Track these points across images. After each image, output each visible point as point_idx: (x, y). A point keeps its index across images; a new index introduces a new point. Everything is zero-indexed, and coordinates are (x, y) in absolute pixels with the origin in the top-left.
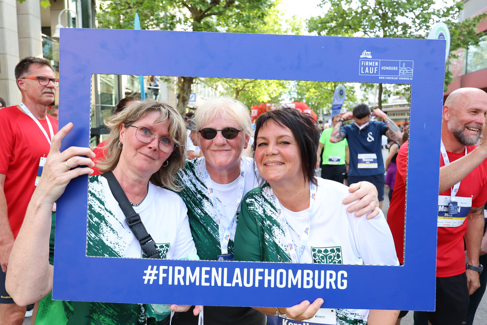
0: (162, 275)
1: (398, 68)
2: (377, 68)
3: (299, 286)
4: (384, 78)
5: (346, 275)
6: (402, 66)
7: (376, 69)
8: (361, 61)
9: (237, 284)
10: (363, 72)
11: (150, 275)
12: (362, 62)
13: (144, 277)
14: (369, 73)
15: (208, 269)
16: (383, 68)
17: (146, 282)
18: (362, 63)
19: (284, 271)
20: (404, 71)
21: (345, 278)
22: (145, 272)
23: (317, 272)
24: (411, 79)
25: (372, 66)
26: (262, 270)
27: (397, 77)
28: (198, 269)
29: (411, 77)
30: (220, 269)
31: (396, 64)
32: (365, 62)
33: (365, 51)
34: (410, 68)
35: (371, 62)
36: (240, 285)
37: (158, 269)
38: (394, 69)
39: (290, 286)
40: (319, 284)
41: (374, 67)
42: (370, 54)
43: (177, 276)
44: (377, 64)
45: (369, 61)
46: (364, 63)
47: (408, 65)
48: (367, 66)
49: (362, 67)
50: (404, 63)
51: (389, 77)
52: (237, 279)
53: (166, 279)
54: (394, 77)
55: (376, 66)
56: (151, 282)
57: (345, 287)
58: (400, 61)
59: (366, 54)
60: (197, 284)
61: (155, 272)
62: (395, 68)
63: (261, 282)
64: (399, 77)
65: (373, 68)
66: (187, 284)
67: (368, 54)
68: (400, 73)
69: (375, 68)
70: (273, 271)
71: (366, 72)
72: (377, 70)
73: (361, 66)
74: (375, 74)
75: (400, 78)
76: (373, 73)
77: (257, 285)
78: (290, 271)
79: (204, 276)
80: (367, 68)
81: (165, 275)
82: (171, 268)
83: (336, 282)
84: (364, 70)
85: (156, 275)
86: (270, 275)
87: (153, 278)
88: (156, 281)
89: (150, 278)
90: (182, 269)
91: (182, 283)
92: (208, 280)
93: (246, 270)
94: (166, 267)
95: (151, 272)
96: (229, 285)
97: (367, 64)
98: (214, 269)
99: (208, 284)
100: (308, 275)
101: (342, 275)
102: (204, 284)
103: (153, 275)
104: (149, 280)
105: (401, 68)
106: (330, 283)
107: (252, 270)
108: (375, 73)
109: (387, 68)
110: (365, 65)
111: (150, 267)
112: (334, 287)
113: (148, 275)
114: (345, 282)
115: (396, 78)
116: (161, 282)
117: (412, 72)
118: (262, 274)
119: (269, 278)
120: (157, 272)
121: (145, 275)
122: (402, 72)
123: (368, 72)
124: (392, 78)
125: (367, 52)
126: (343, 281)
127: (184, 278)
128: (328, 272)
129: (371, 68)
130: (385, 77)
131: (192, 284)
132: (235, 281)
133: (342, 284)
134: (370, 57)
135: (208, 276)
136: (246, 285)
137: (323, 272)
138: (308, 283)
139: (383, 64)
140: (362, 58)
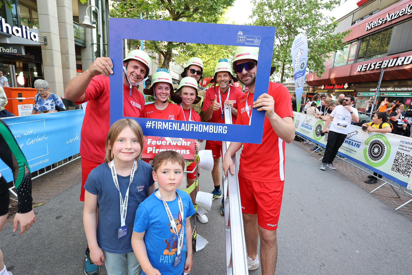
0: (153, 125)
1: (254, 40)
2: (245, 39)
3: (208, 132)
5: (226, 128)
6: (256, 39)
9: (183, 129)
11: (149, 125)
13: (146, 126)
14: (241, 42)
15: (172, 123)
16: (247, 39)
17: (147, 127)
18: (238, 37)
19: (202, 125)
20: (256, 41)
21: (226, 129)
22: (147, 123)
23: (215, 126)
24: (259, 45)
26: (193, 125)
28: (167, 123)
30: (176, 123)
31: (253, 38)
33: (240, 31)
34: (259, 40)
35: (242, 36)
36: (184, 130)
37: (152, 122)
38: (252, 40)
39: (204, 131)
40: (216, 131)
43: (159, 125)
44: (245, 37)
45: (241, 36)
47: (258, 38)
52: (183, 127)
53: (155, 127)
56: (149, 128)
57: (226, 133)
58: (255, 36)
59: (240, 33)
60: (167, 129)
61: (150, 123)
63: (193, 129)
66: (163, 128)
70: (197, 125)
74: (244, 42)
77: (191, 130)
78: (204, 126)
79: (170, 126)
80: (240, 39)
81: (154, 125)
82: (157, 122)
83: (222, 131)
84: (239, 40)
85: (151, 125)
86: (196, 126)
87: (150, 126)
88: (151, 127)
89: (148, 126)
90: (161, 123)
91: (161, 128)
92: (171, 128)
93: (186, 124)
94: (155, 122)
95: (149, 123)
96: (180, 130)
97: (240, 37)
98: (174, 123)
99: (171, 129)
100: (211, 127)
101: (225, 128)
102: (170, 129)
103: (150, 125)
104: (148, 127)
106: (220, 131)
107: (189, 124)
109: (249, 40)
111: (148, 121)
112: (221, 133)
113: (148, 124)
114: (226, 131)
115: (253, 44)
116: (153, 128)
117: (260, 42)
118: (193, 126)
119: (196, 128)
120: (151, 124)
121: (147, 124)
124: (251, 44)
126: (225, 130)
127: (162, 126)
128: (220, 127)
129: (242, 39)
130: (248, 43)
131: (165, 129)
132: (182, 128)
133: (225, 132)
134: (242, 34)
135: (171, 126)
136: (186, 130)
137: (217, 126)
138: (211, 130)
139: (248, 37)
140: (239, 35)
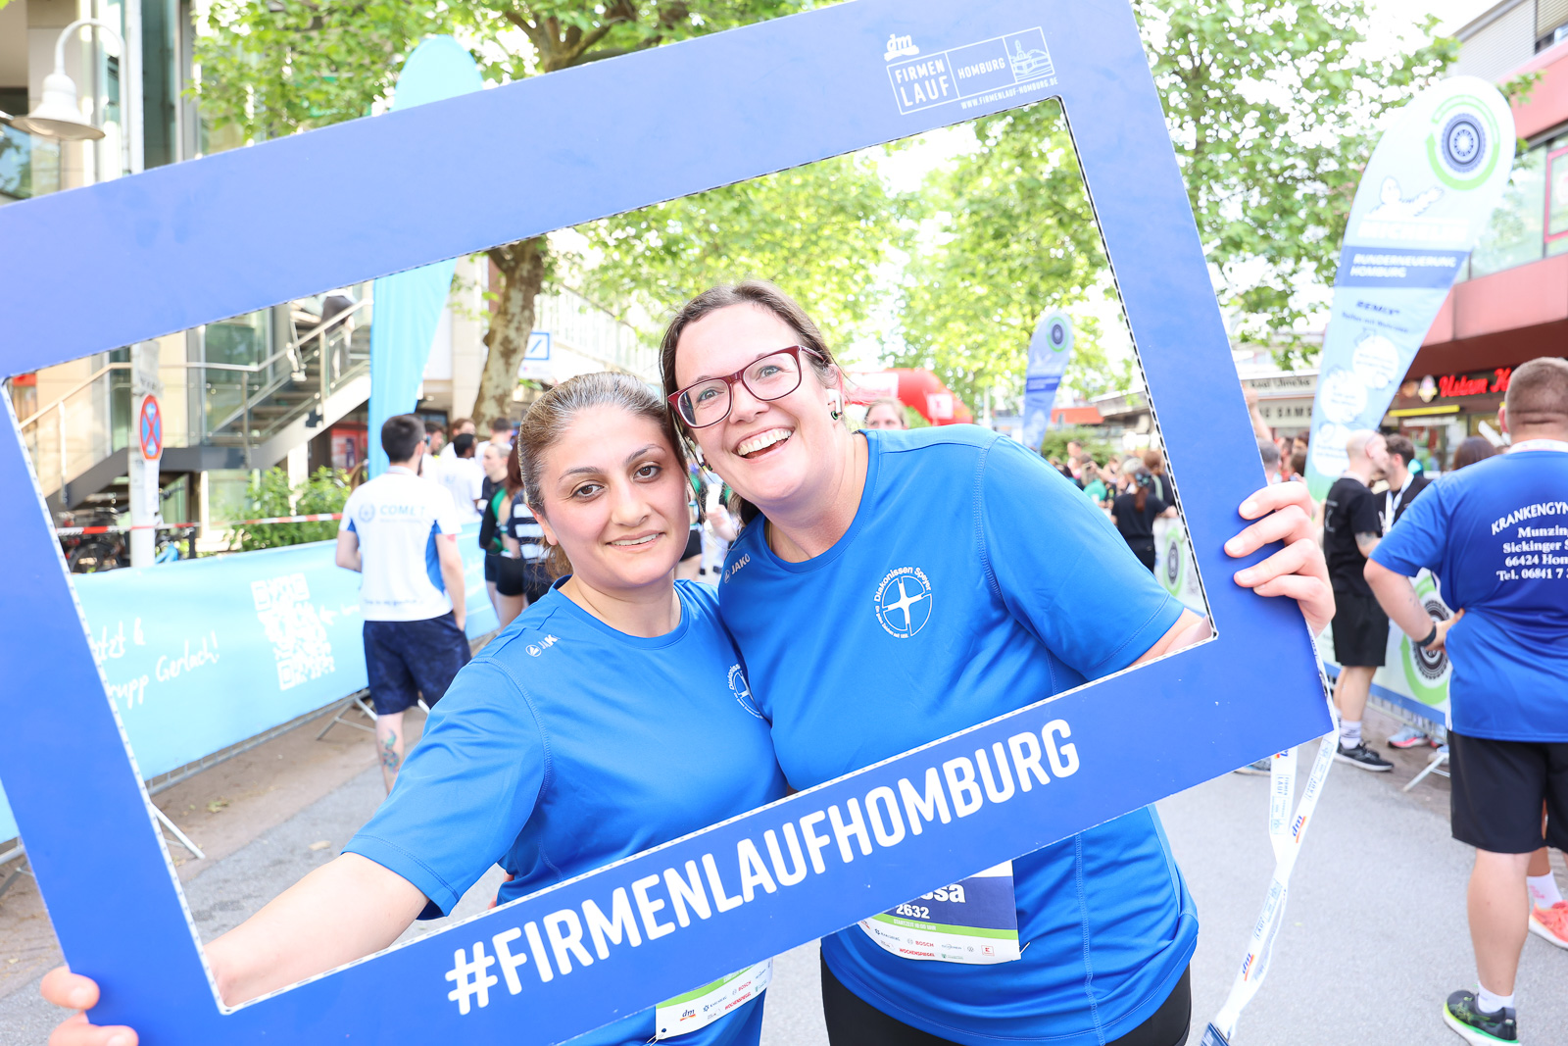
0: (510, 964)
1: (1006, 61)
2: (945, 77)
3: (946, 818)
4: (975, 102)
5: (1066, 732)
6: (1014, 53)
7: (945, 82)
8: (893, 70)
9: (759, 889)
10: (911, 103)
11: (471, 978)
12: (897, 72)
13: (452, 996)
14: (930, 101)
15: (653, 880)
16: (963, 73)
17: (465, 1008)
18: (899, 77)
19: (885, 792)
20: (1024, 64)
21: (1066, 741)
22: (450, 976)
23: (981, 755)
25: (929, 78)
26: (819, 816)
27: (1011, 88)
28: (619, 895)
29: (1052, 77)
30: (690, 866)
31: (995, 51)
32: (904, 70)
33: (893, 36)
34: (1038, 51)
35: (920, 63)
36: (770, 888)
37: (490, 950)
38: (996, 67)
39: (917, 829)
40: (1000, 788)
41: (936, 77)
42: (910, 43)
43: (559, 945)
44: (940, 66)
45: (914, 64)
46: (901, 73)
47: (1032, 41)
48: (915, 81)
49: (902, 89)
50: (1017, 42)
51: (988, 94)
52: (753, 872)
53: (528, 972)
54: (1004, 90)
55: (942, 74)
56: (483, 1002)
57: (1074, 765)
58: (1003, 37)
59: (900, 47)
60: (635, 940)
61: (481, 962)
62: (997, 64)
63: (831, 852)
64: (1017, 87)
65: (933, 81)
66: (603, 954)
67: (905, 45)
68: (1017, 74)
69: (941, 79)
70: (853, 804)
71: (918, 101)
72: (947, 85)
73: (898, 87)
74: (947, 98)
75: (1021, 90)
76: (941, 98)
77: (820, 867)
78: (905, 785)
79: (648, 909)
80: (917, 87)
81: (522, 959)
82: (531, 928)
83: (1045, 762)
84: (911, 96)
85: (490, 971)
86: (847, 820)
87: (484, 984)
88: (498, 991)
89: (472, 988)
90: (568, 916)
91: (586, 960)
92: (662, 917)
93: (770, 836)
94: (514, 934)
95: (470, 968)
96: (736, 902)
97: (913, 75)
98: (671, 875)
99: (669, 928)
100: (960, 774)
101: (1056, 734)
102: (655, 932)
103: (481, 974)
104: (473, 998)
105: (1014, 57)
106: (1029, 770)
107: (788, 828)
108: (945, 94)
109: (975, 70)
110: (907, 80)
111: (460, 955)
112: (1045, 780)
113: (462, 982)
114: (1070, 750)
115: (1011, 93)
116: (515, 986)
117: (1050, 62)
119: (850, 830)
120: (491, 961)
121: (453, 985)
122: (1020, 68)
123: (924, 100)
124: (1000, 97)
125: (899, 40)
126: (1065, 750)
127: (587, 941)
128: (1015, 742)
129: (927, 83)
130: (977, 97)
131: (620, 951)
132: (748, 884)
133: (1064, 761)
134: (914, 50)
135: (659, 904)
136: (788, 880)
137: (998, 748)
138: (967, 797)
139: (959, 60)
140: (894, 61)
